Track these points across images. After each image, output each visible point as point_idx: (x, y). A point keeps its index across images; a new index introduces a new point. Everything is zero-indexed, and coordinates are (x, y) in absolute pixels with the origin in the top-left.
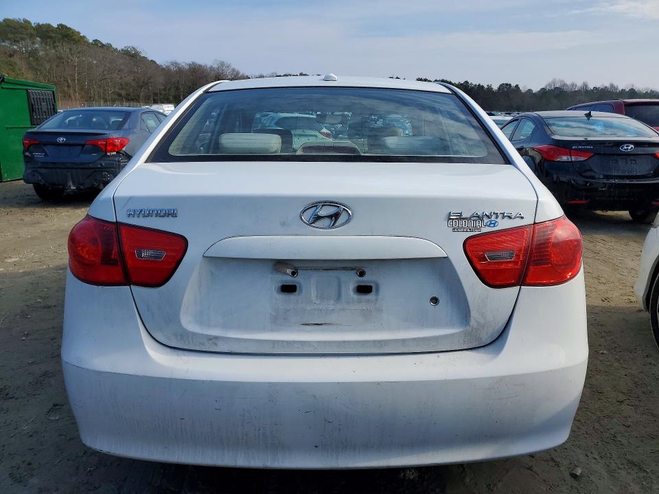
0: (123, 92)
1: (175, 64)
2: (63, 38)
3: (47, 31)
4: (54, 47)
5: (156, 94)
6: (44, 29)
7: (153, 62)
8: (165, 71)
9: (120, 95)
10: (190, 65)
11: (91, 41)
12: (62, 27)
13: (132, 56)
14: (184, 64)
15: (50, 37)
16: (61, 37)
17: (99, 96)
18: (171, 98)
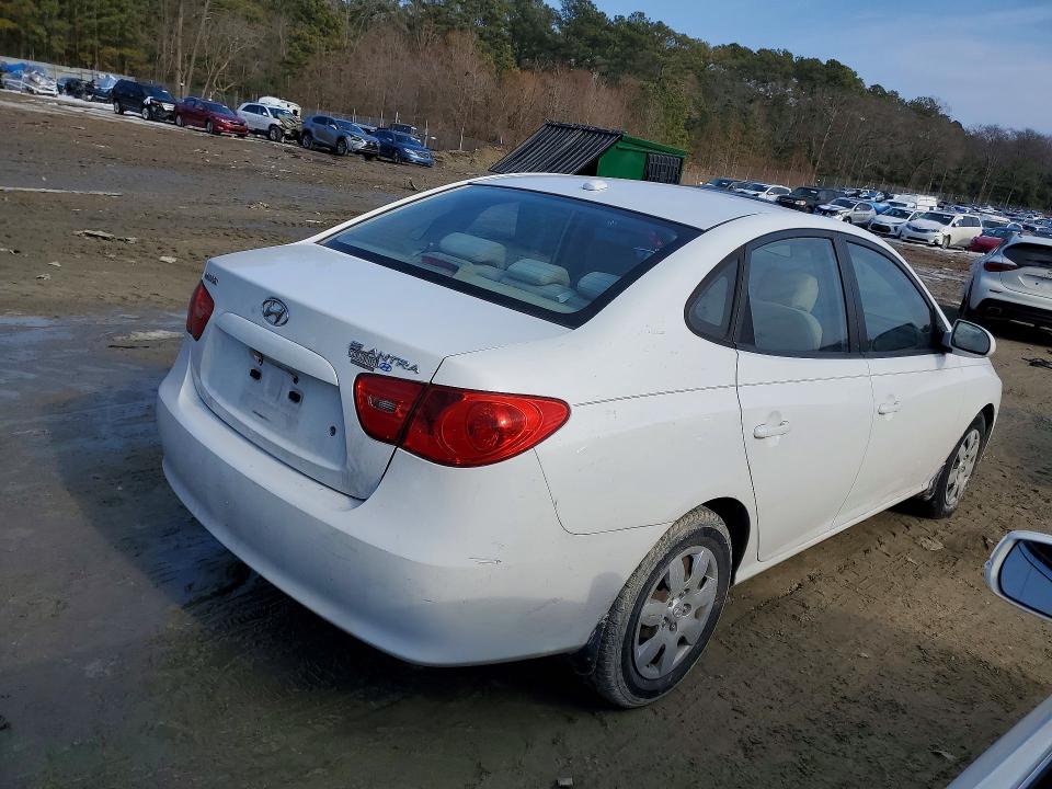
0: (886, 169)
1: (994, 130)
2: (827, 82)
3: (811, 71)
4: (811, 94)
5: (939, 178)
6: (806, 66)
7: (957, 124)
8: (971, 141)
9: (880, 172)
10: (1019, 134)
11: (868, 87)
12: (833, 64)
13: (925, 112)
14: (1009, 132)
15: (811, 79)
16: (825, 78)
17: (848, 171)
18: (964, 186)
